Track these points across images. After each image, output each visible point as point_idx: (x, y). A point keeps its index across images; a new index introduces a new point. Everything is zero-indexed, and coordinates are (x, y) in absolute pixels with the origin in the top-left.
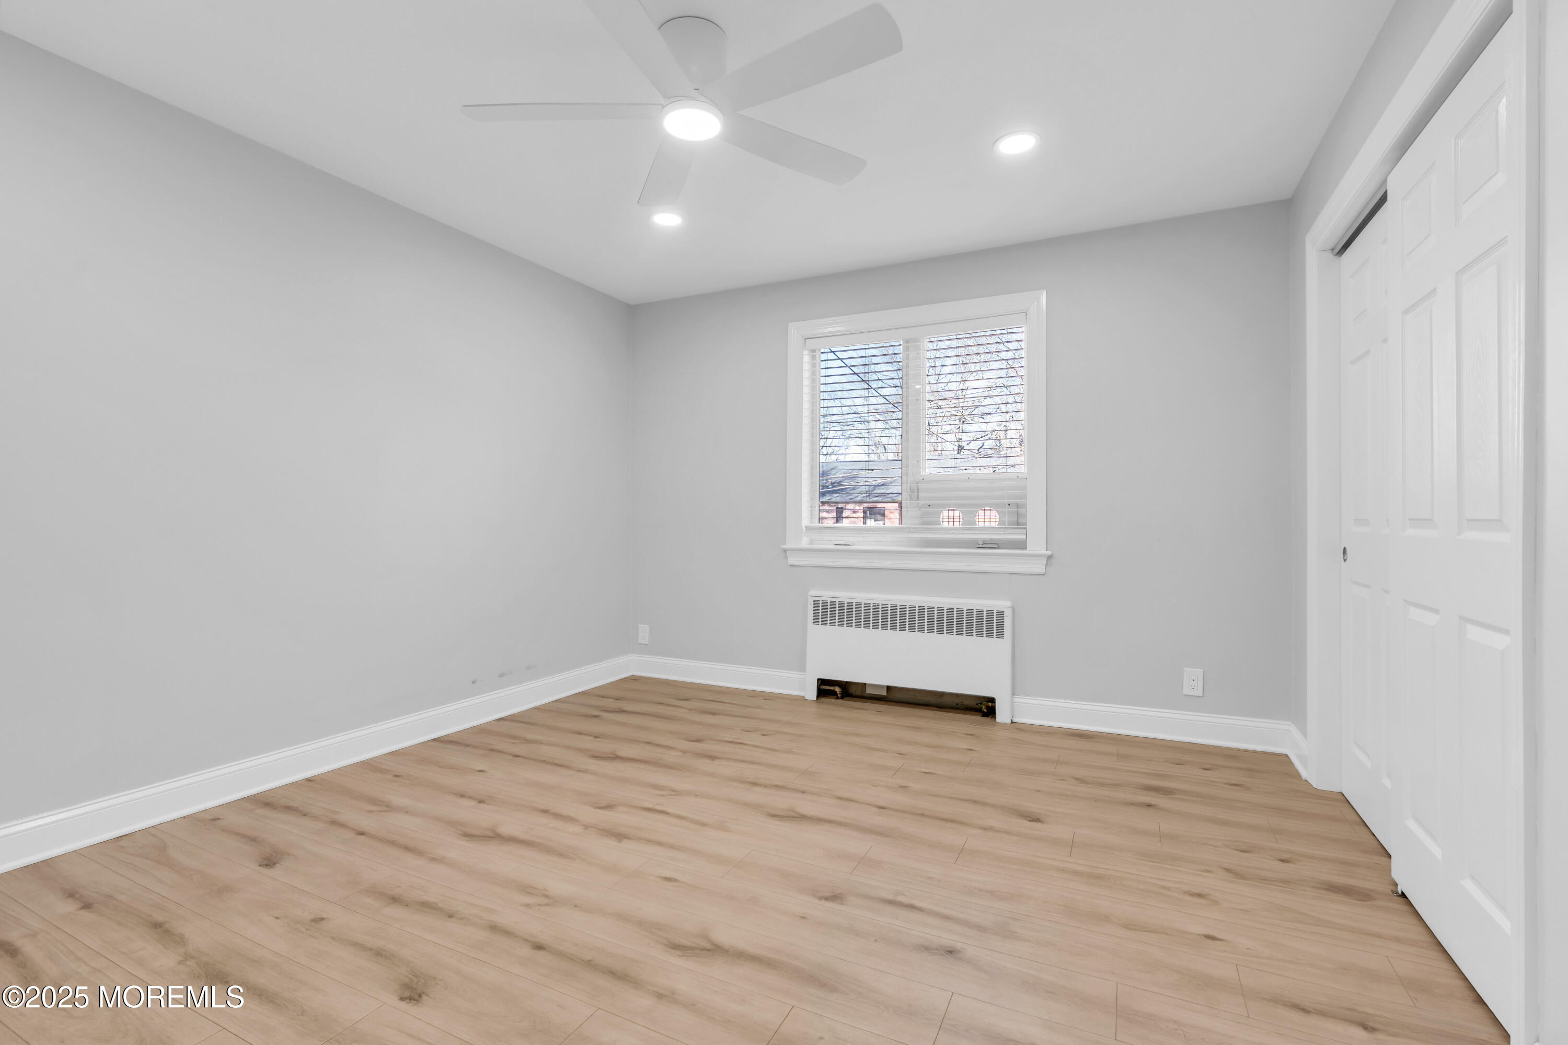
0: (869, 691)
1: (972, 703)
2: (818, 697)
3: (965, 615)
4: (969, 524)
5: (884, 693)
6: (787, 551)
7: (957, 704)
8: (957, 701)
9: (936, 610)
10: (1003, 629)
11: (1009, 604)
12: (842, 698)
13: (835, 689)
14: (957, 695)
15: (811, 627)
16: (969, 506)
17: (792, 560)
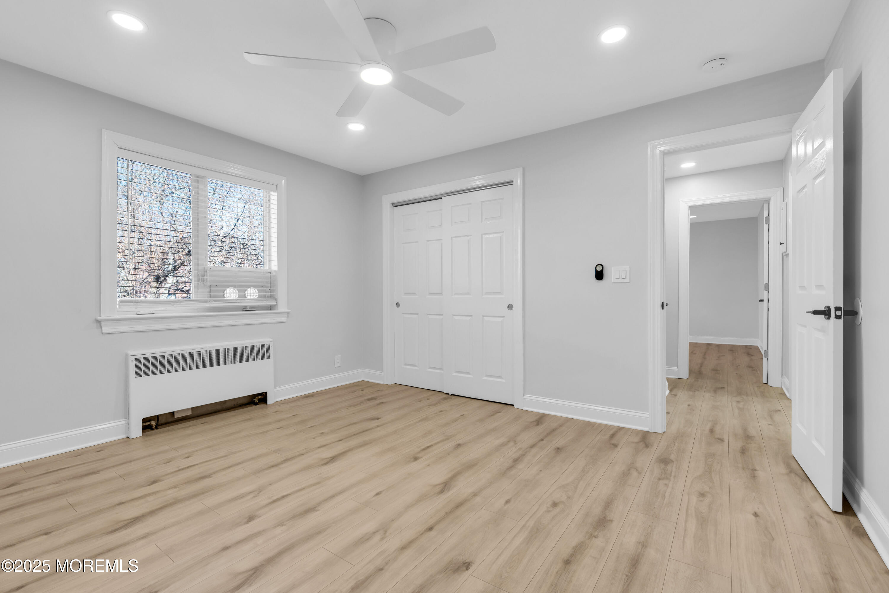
0: (177, 416)
1: (245, 401)
2: (143, 432)
3: (250, 349)
4: (243, 296)
5: (190, 413)
6: (102, 322)
7: (234, 405)
8: (235, 403)
9: (233, 349)
10: (270, 353)
11: (271, 340)
12: (156, 428)
13: (151, 423)
14: (234, 399)
15: (133, 380)
16: (242, 288)
17: (105, 330)
